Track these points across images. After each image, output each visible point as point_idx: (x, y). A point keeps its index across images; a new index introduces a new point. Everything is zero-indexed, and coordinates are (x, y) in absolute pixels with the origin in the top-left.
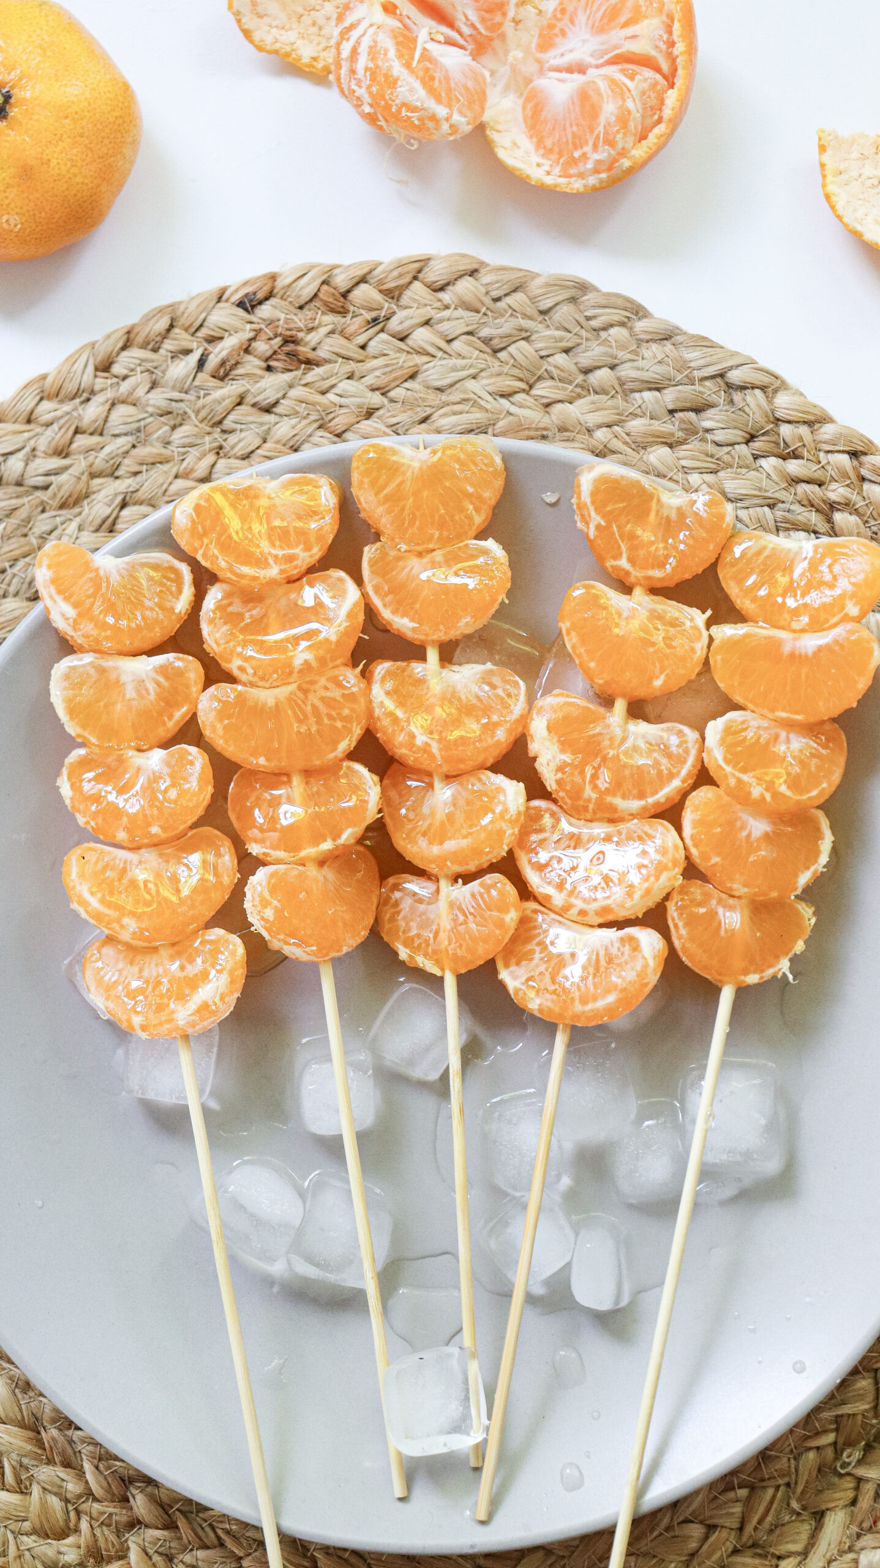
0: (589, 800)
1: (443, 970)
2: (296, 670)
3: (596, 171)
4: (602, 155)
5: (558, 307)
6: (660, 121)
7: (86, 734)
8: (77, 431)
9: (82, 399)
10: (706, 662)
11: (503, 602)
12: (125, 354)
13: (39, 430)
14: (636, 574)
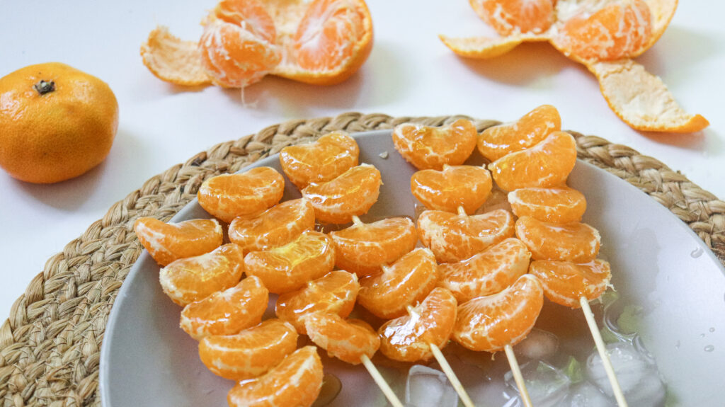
0: (466, 242)
1: (428, 344)
2: (290, 232)
3: (344, 57)
4: (345, 45)
5: (350, 125)
6: (364, 33)
7: (189, 292)
8: (126, 233)
9: (125, 221)
10: (493, 180)
11: (381, 186)
12: (139, 200)
13: (105, 239)
14: (441, 157)
